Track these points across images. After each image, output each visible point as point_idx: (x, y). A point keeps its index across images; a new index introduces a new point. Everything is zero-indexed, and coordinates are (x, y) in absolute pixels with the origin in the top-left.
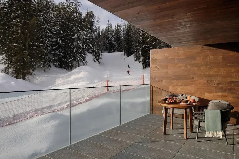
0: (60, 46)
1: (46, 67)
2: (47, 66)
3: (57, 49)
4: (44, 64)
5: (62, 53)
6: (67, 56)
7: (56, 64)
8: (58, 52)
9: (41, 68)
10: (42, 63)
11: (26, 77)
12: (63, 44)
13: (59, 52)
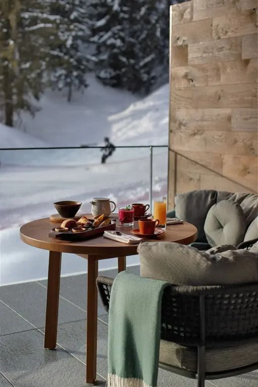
0: (115, 19)
1: (73, 88)
2: (77, 82)
3: (106, 28)
4: (67, 76)
5: (123, 40)
6: (137, 49)
7: (103, 74)
8: (110, 38)
9: (60, 89)
10: (60, 76)
11: (15, 118)
12: (122, 11)
13: (114, 36)
